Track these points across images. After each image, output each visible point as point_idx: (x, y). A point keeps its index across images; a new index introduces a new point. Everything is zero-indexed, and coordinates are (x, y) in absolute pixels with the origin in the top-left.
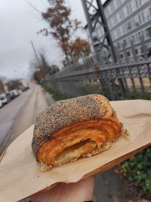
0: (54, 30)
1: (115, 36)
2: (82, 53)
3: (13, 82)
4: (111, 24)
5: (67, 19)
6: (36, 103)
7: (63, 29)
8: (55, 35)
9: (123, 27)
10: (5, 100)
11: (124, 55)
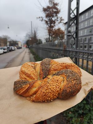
0: (47, 19)
1: (81, 33)
2: (58, 37)
3: (13, 41)
4: (81, 26)
5: (56, 15)
6: (23, 58)
7: (52, 20)
8: (47, 22)
9: (87, 30)
10: (6, 51)
11: (82, 47)
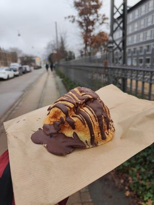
0: (81, 19)
2: (102, 47)
3: (27, 57)
5: (96, 12)
7: (90, 20)
8: (81, 24)
11: (143, 61)
